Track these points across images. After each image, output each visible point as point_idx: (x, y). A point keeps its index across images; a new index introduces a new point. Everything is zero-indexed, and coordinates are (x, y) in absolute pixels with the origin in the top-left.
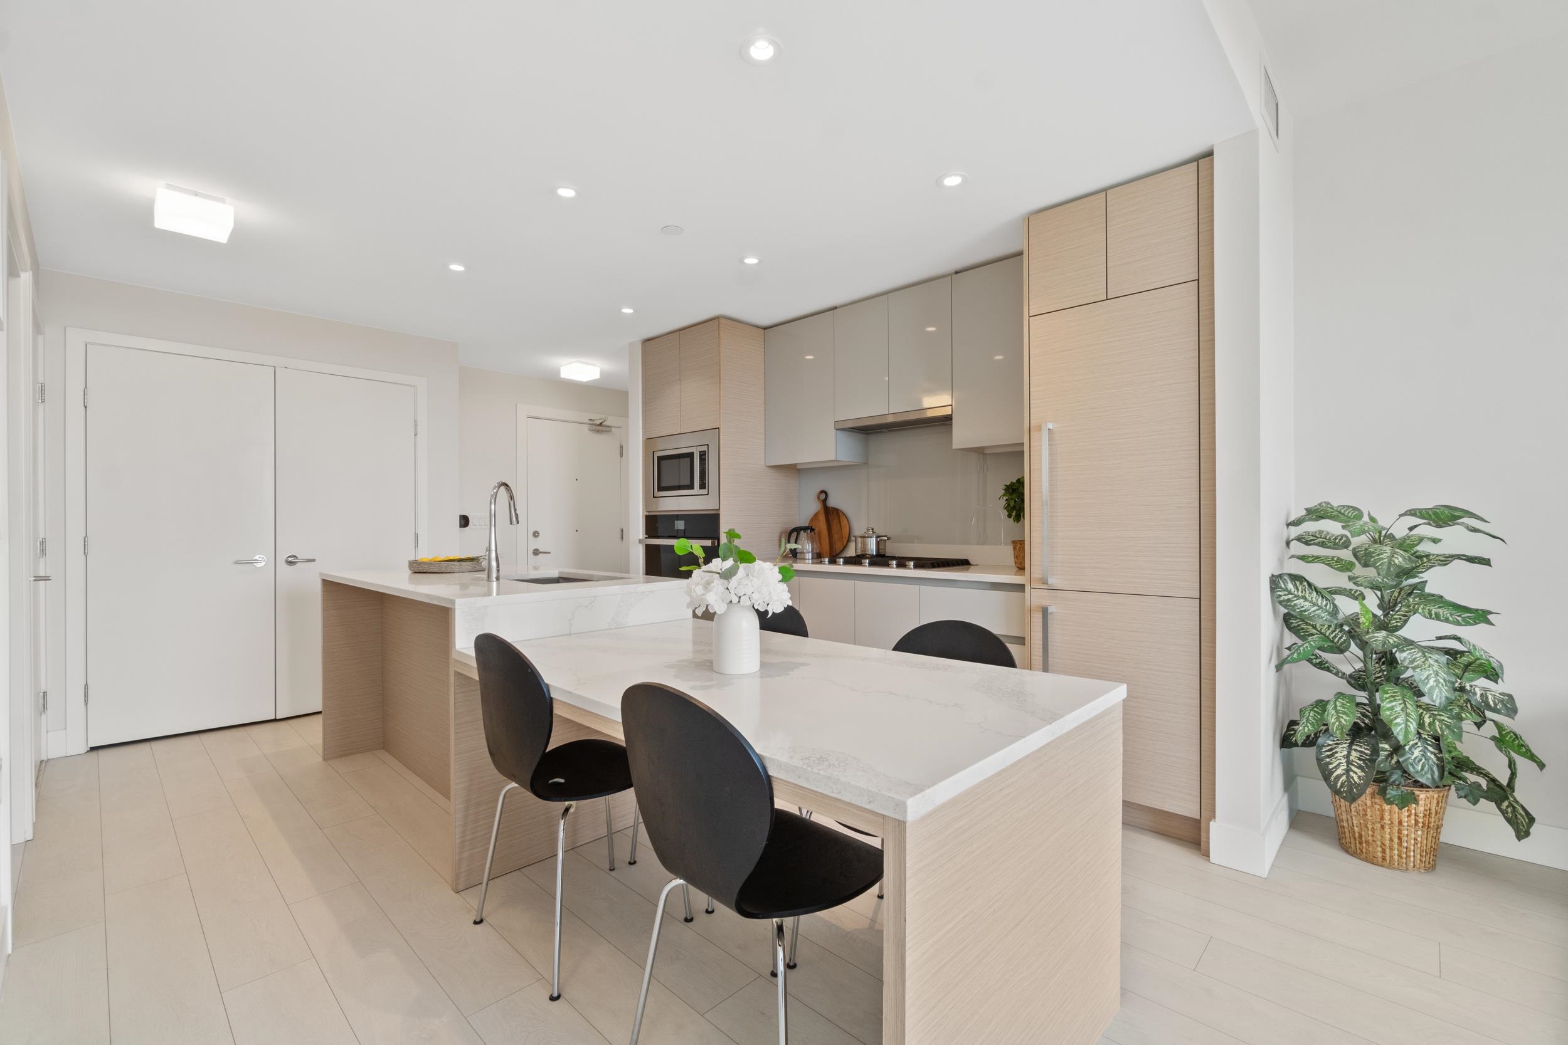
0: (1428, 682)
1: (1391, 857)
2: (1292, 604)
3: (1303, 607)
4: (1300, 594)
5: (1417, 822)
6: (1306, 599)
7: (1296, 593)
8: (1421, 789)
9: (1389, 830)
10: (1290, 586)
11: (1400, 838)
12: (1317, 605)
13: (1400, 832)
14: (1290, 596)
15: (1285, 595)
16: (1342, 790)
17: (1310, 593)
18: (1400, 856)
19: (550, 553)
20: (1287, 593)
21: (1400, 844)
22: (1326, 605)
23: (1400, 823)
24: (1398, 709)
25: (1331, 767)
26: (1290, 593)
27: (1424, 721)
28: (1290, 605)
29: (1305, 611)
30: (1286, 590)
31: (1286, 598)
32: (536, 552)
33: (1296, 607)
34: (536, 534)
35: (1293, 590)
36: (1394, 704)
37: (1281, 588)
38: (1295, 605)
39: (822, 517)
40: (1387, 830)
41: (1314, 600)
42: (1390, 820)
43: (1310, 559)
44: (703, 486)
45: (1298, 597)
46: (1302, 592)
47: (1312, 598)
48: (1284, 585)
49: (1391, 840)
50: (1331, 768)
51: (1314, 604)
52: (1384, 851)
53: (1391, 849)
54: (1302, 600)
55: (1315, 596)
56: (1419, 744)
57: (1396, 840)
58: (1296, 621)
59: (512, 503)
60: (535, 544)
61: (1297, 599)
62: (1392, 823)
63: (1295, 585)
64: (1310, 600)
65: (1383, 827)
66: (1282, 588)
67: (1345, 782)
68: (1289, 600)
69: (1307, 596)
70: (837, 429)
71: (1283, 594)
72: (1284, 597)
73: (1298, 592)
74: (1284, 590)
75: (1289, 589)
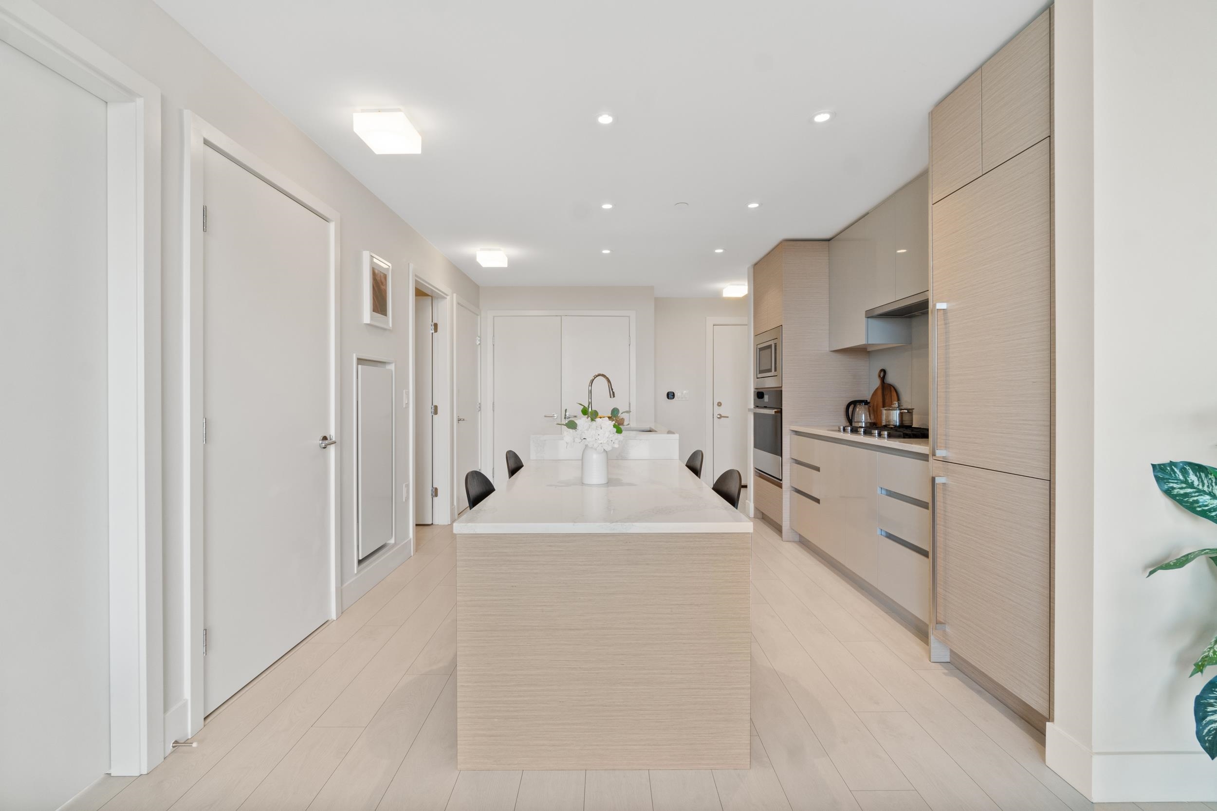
2: (1191, 500)
3: (1206, 506)
4: (1206, 488)
6: (1213, 496)
7: (1200, 487)
10: (1193, 478)
14: (1189, 490)
15: (1182, 488)
16: (1206, 738)
19: (728, 417)
20: (1184, 485)
26: (1191, 485)
28: (1187, 502)
29: (1210, 511)
30: (1186, 482)
31: (1182, 492)
32: (721, 417)
33: (1196, 505)
34: (719, 404)
35: (1196, 483)
37: (1177, 479)
38: (1197, 502)
39: (880, 392)
44: (775, 370)
45: (1202, 492)
46: (1208, 487)
48: (1184, 476)
50: (1209, 710)
54: (1208, 497)
59: (610, 384)
60: (718, 411)
61: (1201, 495)
63: (1200, 478)
66: (1180, 480)
67: (1213, 731)
68: (1186, 495)
70: (868, 318)
71: (1179, 486)
72: (1178, 490)
73: (1203, 486)
74: (1182, 482)
75: (1190, 481)
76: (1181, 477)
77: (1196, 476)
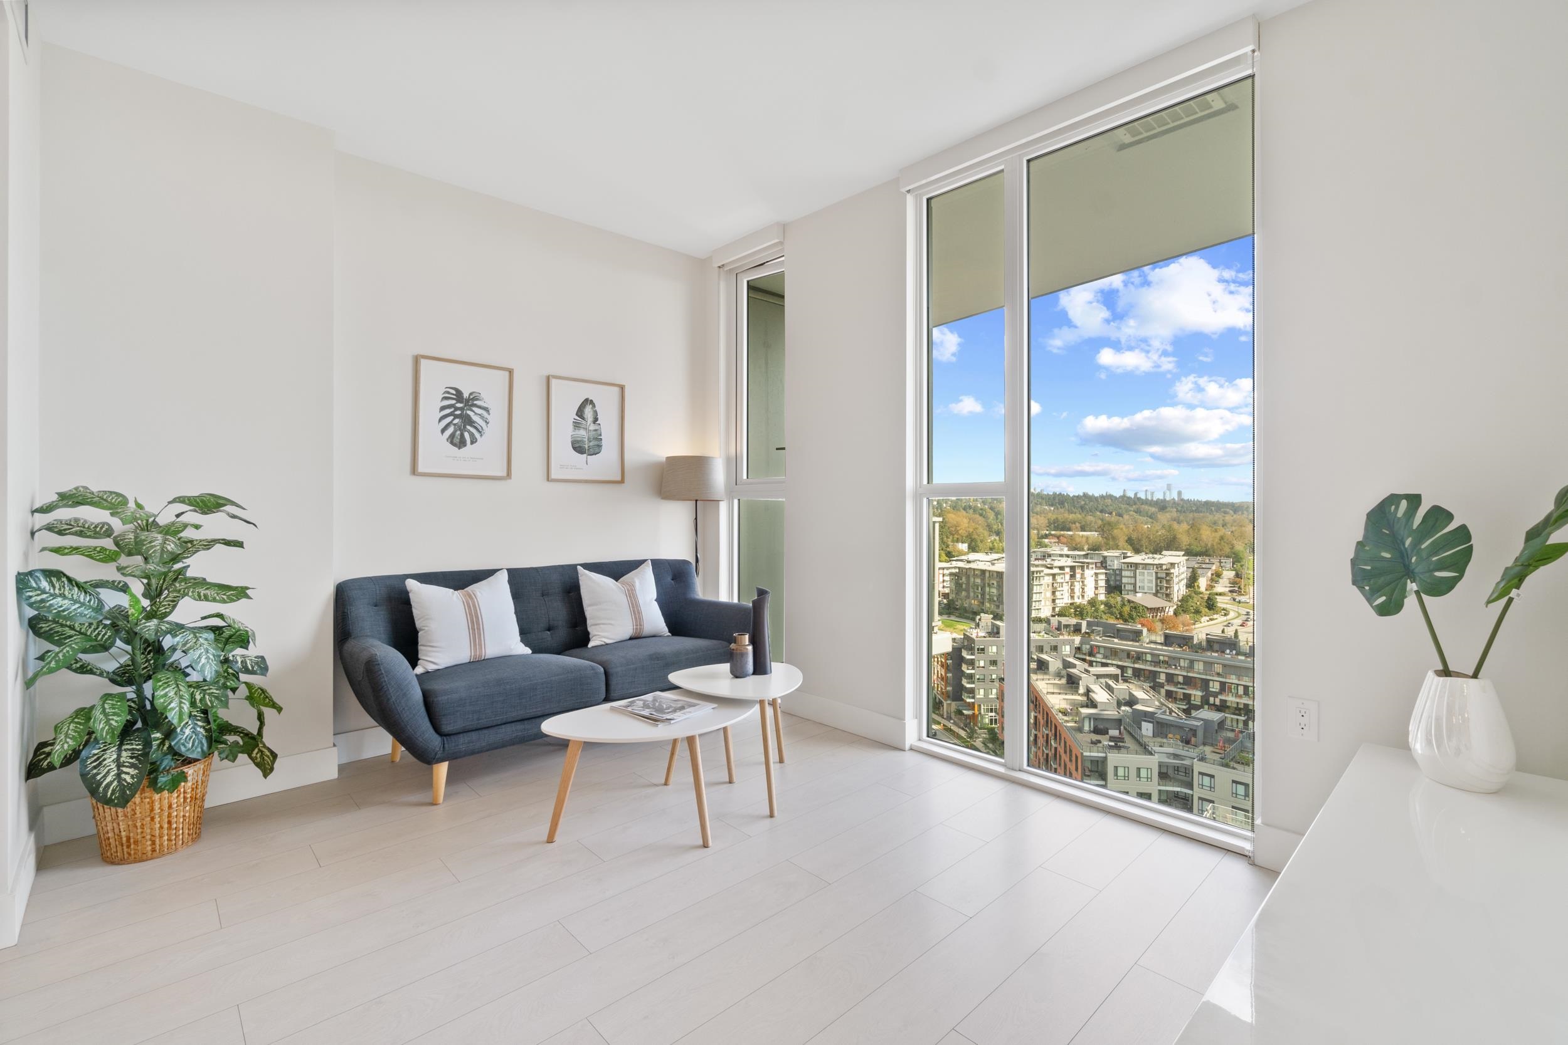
0: (200, 660)
1: (161, 845)
2: (48, 605)
3: (61, 606)
4: (57, 592)
5: (185, 798)
6: (63, 596)
7: (52, 591)
8: (189, 766)
9: (159, 819)
10: (44, 584)
11: (169, 823)
12: (79, 602)
13: (169, 816)
14: (44, 596)
15: (38, 595)
16: (113, 797)
17: (70, 589)
18: (169, 840)
20: (39, 592)
21: (170, 828)
22: (89, 601)
23: (170, 807)
24: (172, 694)
25: (98, 777)
26: (44, 592)
27: (195, 699)
28: (44, 607)
29: (64, 611)
30: (39, 588)
31: (39, 598)
33: (52, 608)
35: (47, 589)
36: (167, 690)
37: (31, 587)
38: (51, 605)
40: (157, 819)
41: (75, 597)
42: (160, 808)
43: (66, 551)
45: (54, 596)
46: (60, 589)
47: (72, 595)
48: (36, 583)
49: (161, 827)
50: (98, 779)
51: (76, 602)
52: (153, 843)
53: (161, 837)
54: (59, 599)
55: (76, 592)
56: (190, 722)
57: (166, 826)
58: (47, 625)
61: (53, 598)
62: (162, 810)
63: (51, 582)
64: (70, 596)
65: (153, 819)
66: (34, 588)
67: (116, 788)
68: (42, 601)
69: (66, 593)
71: (35, 594)
72: (36, 597)
73: (54, 590)
74: (36, 590)
75: (42, 587)
76: (34, 585)
77: (47, 581)
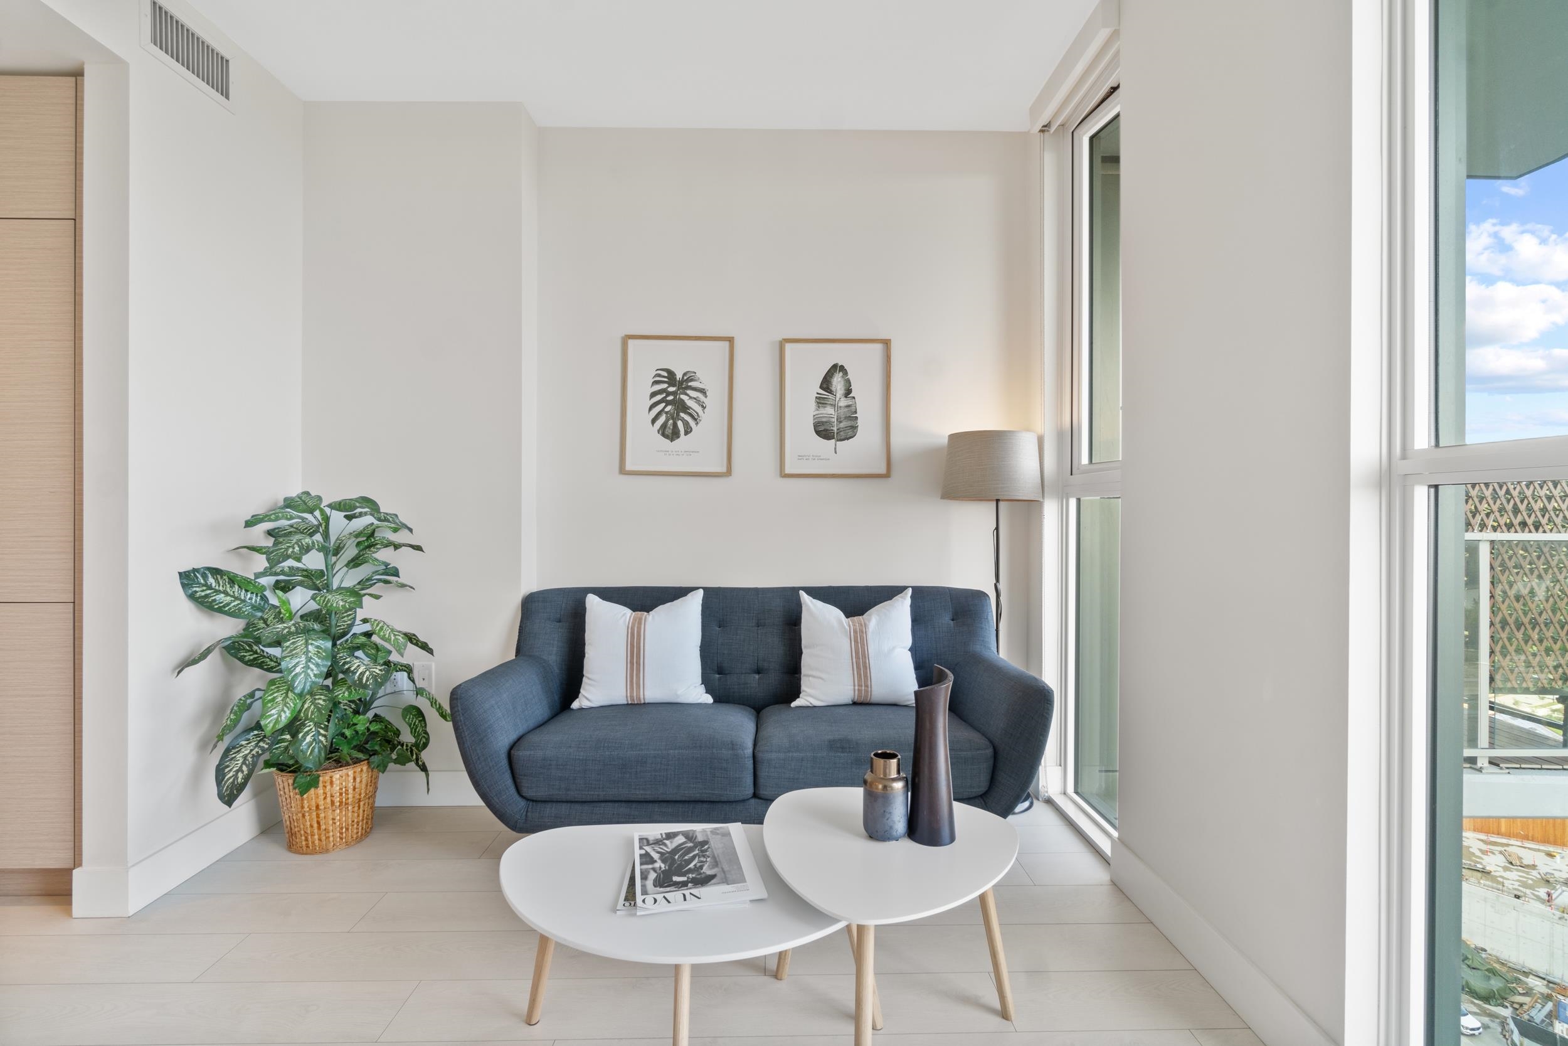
0: (295, 669)
1: (313, 843)
2: (210, 600)
3: (222, 603)
4: (221, 588)
5: (333, 803)
6: (226, 594)
7: (217, 588)
8: (341, 769)
9: (308, 817)
10: (211, 580)
11: (318, 823)
12: (240, 599)
13: (318, 816)
14: (209, 592)
15: (203, 590)
17: (231, 587)
18: (320, 840)
20: (205, 588)
21: (319, 828)
22: (251, 599)
23: (317, 807)
24: (280, 699)
26: (210, 587)
28: (207, 602)
29: (224, 606)
30: (206, 585)
31: (203, 594)
33: (214, 603)
35: (214, 585)
37: (199, 583)
38: (215, 600)
40: (307, 818)
41: (236, 593)
42: (308, 807)
45: (218, 592)
46: (223, 586)
47: (234, 592)
48: (204, 580)
49: (312, 826)
50: (226, 772)
51: (236, 598)
52: (306, 840)
53: (313, 835)
54: (222, 595)
55: (237, 590)
56: (313, 730)
57: (315, 825)
61: (218, 594)
62: (310, 809)
63: (216, 580)
64: (232, 594)
65: (304, 816)
66: (201, 584)
67: (230, 785)
68: (207, 596)
69: (228, 590)
71: (201, 589)
72: (200, 593)
73: (219, 586)
74: (203, 585)
75: (209, 584)
76: (202, 581)
77: (214, 578)
